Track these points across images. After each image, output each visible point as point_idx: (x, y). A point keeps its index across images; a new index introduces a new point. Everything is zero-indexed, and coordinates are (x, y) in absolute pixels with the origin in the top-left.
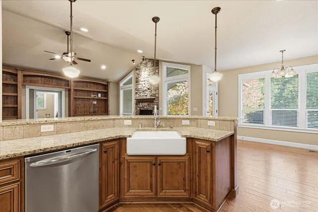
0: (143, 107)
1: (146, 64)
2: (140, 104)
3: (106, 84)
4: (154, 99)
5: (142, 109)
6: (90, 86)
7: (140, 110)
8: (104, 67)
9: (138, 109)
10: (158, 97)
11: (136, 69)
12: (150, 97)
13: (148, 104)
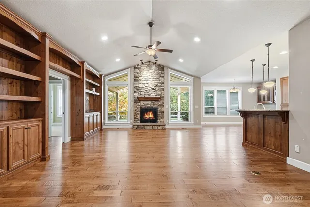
0: (145, 105)
1: (149, 66)
4: (160, 98)
5: (143, 107)
7: (141, 108)
9: (139, 107)
10: (163, 97)
11: (135, 68)
12: (154, 97)
13: (152, 103)
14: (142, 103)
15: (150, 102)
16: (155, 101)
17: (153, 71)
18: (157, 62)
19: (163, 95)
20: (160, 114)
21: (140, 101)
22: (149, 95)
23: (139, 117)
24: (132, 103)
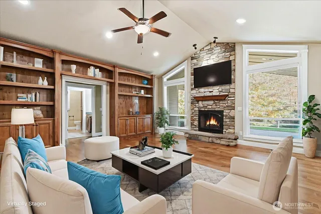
0: (204, 107)
1: (211, 50)
2: (200, 102)
3: (150, 77)
4: (228, 95)
5: (202, 109)
6: (132, 80)
7: (200, 111)
8: (156, 54)
9: (197, 109)
10: (234, 93)
11: (192, 58)
12: (218, 94)
13: (215, 103)
14: (201, 104)
15: (211, 102)
16: (220, 100)
17: (216, 55)
18: (217, 41)
19: (232, 91)
20: (228, 120)
21: (198, 101)
22: (210, 92)
23: (196, 123)
24: (189, 104)
